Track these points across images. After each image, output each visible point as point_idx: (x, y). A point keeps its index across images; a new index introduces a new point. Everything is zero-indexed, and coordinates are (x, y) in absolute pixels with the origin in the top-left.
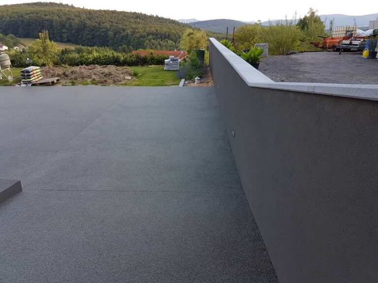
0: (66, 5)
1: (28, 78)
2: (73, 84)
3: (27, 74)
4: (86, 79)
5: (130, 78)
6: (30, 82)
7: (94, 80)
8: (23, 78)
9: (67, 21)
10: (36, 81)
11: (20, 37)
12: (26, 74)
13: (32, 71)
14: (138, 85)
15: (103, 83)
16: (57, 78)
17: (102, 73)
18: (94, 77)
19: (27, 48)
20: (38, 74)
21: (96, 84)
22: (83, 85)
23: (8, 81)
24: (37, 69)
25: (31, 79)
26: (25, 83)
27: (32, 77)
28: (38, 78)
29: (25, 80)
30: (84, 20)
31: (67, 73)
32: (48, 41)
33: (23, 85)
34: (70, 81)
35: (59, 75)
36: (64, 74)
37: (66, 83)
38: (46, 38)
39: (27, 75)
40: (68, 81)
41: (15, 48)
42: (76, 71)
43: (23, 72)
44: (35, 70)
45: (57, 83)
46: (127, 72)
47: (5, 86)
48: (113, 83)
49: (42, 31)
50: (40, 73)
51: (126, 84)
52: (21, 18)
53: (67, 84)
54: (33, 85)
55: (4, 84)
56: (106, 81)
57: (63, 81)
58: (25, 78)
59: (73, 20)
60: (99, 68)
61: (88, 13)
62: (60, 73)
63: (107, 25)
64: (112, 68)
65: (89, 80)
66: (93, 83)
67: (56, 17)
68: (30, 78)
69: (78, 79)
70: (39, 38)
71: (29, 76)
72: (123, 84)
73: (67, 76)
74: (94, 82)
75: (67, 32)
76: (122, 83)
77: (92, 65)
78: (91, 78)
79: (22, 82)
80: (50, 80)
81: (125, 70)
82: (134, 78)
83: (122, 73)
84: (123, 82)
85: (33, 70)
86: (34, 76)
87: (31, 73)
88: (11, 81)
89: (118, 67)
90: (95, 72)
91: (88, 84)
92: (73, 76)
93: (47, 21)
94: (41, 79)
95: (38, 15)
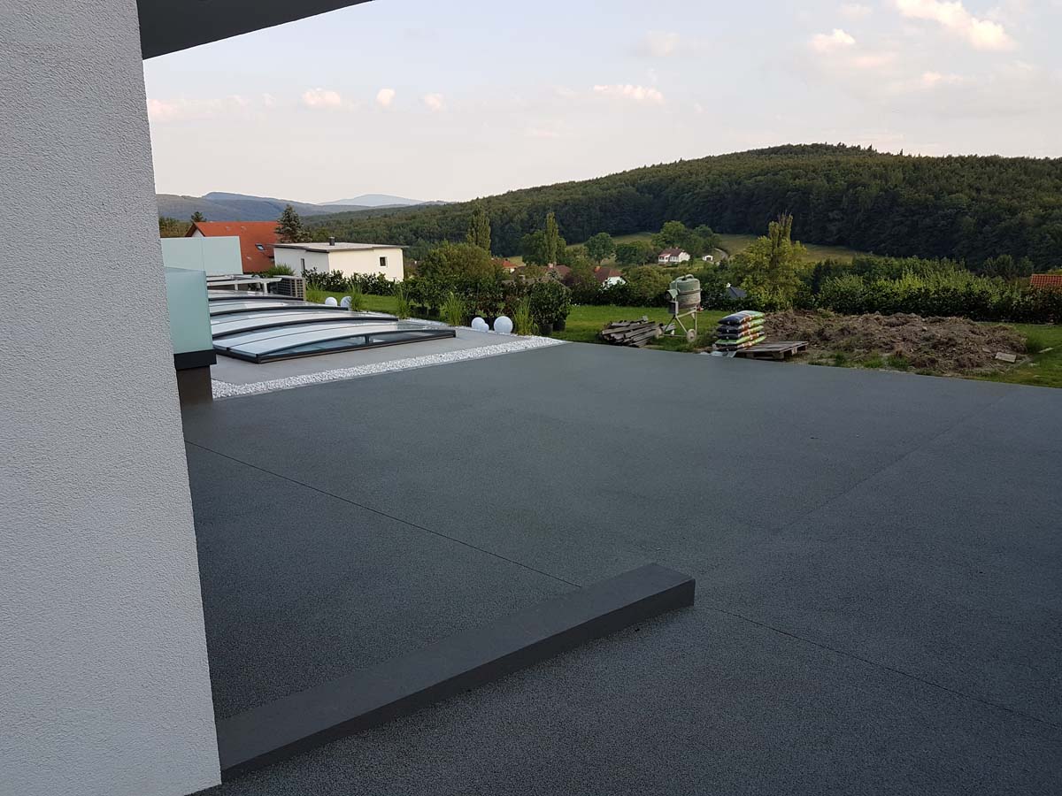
0: (853, 148)
1: (731, 338)
2: (839, 361)
3: (732, 328)
4: (875, 351)
5: (1011, 357)
6: (733, 348)
7: (900, 355)
8: (719, 338)
9: (848, 189)
10: (748, 347)
11: (722, 233)
12: (729, 328)
13: (743, 322)
14: (1037, 382)
15: (924, 366)
16: (800, 344)
17: (927, 339)
18: (900, 347)
19: (732, 258)
20: (755, 329)
21: (903, 367)
22: (867, 366)
23: (685, 341)
24: (755, 319)
25: (738, 342)
26: (723, 349)
27: (742, 336)
28: (755, 338)
29: (723, 342)
30: (896, 186)
31: (828, 332)
32: (787, 241)
33: (716, 353)
34: (831, 353)
35: (805, 337)
36: (820, 334)
37: (821, 357)
38: (785, 234)
39: (731, 330)
40: (827, 353)
41: (705, 259)
42: (855, 328)
43: (724, 322)
44: (753, 319)
45: (797, 355)
46: (1005, 339)
47: (678, 351)
48: (955, 369)
49: (779, 216)
50: (761, 327)
51: (994, 376)
52: (736, 187)
53: (824, 360)
54: (738, 355)
55: (676, 347)
56: (933, 361)
57: (814, 353)
58: (724, 338)
59: (864, 185)
60: (918, 324)
61: (911, 165)
62: (810, 331)
63: (963, 199)
64: (957, 327)
65: (886, 355)
66: (894, 365)
67: (821, 182)
68: (737, 339)
69: (856, 350)
70: (766, 233)
71: (734, 334)
72: (986, 375)
73: (826, 339)
74: (899, 363)
75: (843, 219)
76: (982, 370)
77: (899, 314)
78: (892, 348)
79: (714, 345)
80: (781, 347)
81: (999, 334)
82: (1027, 359)
83: (989, 343)
84: (987, 369)
85: (748, 320)
86: (747, 335)
87: (740, 328)
88: (691, 341)
89: (978, 324)
90: (906, 335)
91: (880, 365)
92: (843, 342)
93: (798, 190)
94: (761, 343)
95: (777, 177)
